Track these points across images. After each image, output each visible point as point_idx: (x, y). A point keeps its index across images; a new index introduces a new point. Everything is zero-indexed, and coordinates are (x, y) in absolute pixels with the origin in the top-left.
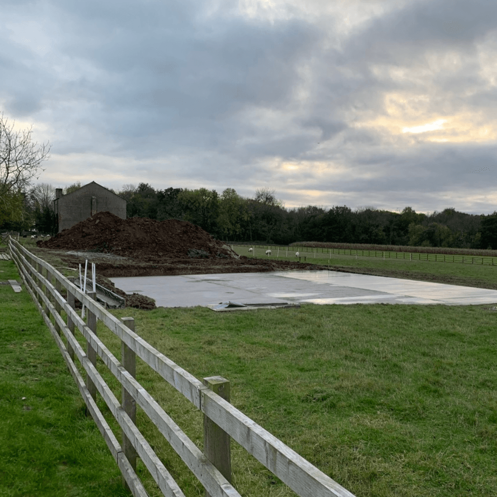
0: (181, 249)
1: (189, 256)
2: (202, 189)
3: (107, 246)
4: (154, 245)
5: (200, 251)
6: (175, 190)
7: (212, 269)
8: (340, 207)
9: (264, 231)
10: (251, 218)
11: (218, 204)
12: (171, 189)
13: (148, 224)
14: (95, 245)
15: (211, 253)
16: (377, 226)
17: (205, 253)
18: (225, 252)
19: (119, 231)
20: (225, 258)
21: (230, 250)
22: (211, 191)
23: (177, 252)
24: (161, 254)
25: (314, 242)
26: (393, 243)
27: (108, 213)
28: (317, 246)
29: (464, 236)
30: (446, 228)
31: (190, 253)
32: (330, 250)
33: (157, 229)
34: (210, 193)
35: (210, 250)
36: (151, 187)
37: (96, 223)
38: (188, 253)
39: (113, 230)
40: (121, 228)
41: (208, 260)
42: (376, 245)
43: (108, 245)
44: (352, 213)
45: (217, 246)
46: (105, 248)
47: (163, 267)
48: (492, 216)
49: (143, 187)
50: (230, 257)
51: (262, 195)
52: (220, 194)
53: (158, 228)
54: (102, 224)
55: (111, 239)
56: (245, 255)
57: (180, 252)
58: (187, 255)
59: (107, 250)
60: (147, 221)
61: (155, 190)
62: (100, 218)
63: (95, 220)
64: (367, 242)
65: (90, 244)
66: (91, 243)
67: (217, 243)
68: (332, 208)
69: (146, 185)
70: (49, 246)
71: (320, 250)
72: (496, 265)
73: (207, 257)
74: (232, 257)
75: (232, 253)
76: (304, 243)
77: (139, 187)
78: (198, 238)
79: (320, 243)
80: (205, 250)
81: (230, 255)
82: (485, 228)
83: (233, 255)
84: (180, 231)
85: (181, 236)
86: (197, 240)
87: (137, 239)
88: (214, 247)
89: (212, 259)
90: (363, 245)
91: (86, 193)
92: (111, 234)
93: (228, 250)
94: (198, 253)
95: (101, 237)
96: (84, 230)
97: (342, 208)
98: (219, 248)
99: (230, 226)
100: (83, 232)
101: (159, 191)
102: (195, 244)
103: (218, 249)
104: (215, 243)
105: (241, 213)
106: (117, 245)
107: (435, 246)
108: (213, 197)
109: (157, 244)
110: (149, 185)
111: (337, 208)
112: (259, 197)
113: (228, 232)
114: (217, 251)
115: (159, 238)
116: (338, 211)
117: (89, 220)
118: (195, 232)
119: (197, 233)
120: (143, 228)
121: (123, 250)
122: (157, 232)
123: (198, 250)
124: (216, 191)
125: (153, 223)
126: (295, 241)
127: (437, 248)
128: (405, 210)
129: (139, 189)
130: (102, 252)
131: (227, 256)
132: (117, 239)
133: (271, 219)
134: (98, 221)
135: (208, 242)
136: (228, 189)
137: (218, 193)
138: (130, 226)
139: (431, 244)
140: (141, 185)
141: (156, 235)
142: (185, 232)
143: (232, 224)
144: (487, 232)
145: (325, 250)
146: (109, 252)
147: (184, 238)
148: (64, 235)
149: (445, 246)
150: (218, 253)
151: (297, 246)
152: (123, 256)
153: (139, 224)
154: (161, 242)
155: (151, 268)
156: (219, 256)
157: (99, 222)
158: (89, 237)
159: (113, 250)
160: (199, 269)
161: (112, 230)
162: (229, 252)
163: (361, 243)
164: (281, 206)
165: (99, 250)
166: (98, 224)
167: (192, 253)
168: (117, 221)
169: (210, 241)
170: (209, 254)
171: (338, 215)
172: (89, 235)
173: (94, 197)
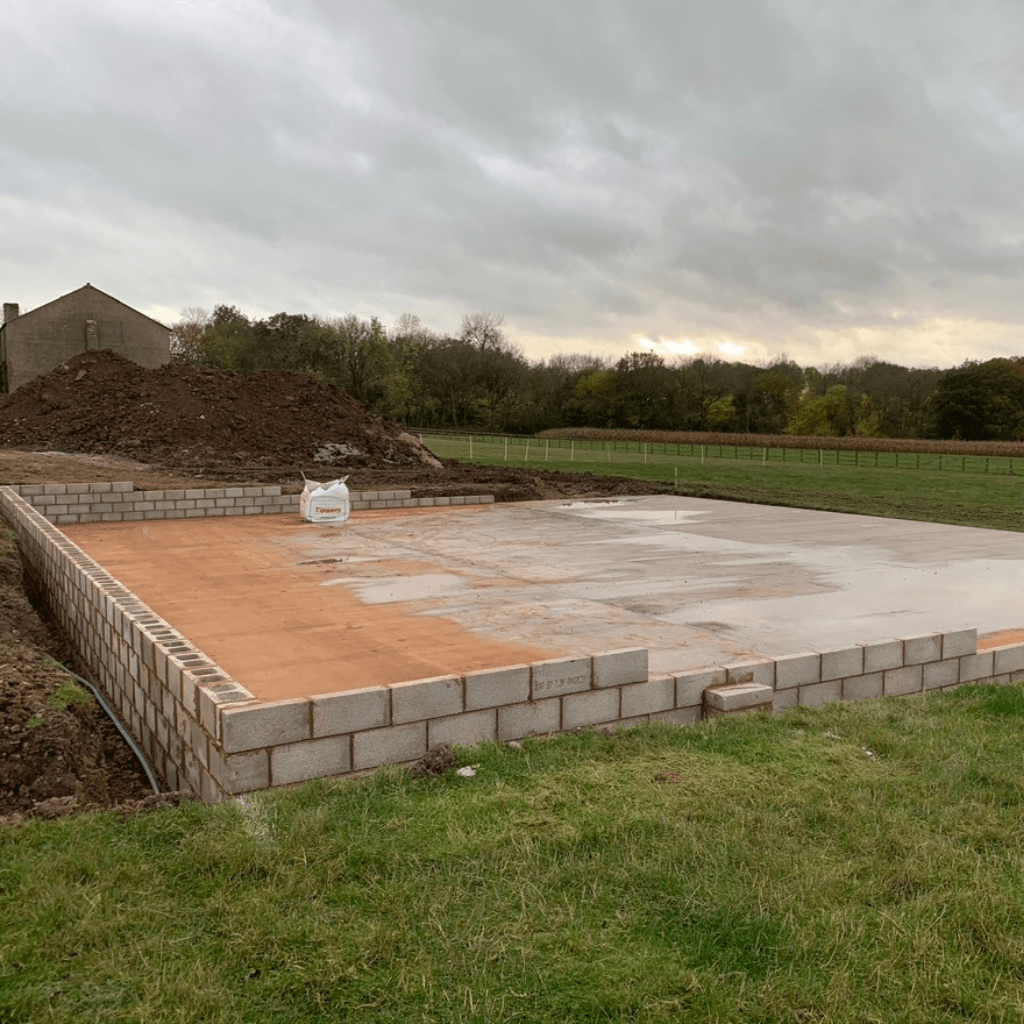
0: (296, 442)
1: (315, 460)
2: (350, 316)
3: (104, 435)
4: (227, 432)
5: (343, 448)
6: (291, 317)
8: (642, 355)
9: (481, 406)
10: (454, 377)
12: (283, 316)
13: (210, 381)
14: (73, 433)
15: (370, 451)
16: (719, 394)
17: (356, 452)
18: (405, 449)
19: (135, 397)
20: (407, 464)
21: (418, 446)
22: (369, 320)
23: (285, 450)
24: (242, 454)
25: (589, 430)
26: (754, 429)
27: (109, 353)
30: (864, 396)
31: (318, 452)
33: (234, 394)
35: (369, 445)
36: (241, 314)
37: (77, 379)
38: (314, 453)
39: (120, 395)
40: (143, 389)
41: (364, 469)
42: (719, 434)
43: (108, 433)
44: (667, 367)
45: (385, 436)
46: (99, 440)
48: (963, 369)
49: (225, 315)
50: (420, 461)
51: (476, 329)
52: (388, 326)
53: (236, 390)
54: (92, 380)
55: (113, 419)
56: (453, 457)
57: (293, 450)
58: (312, 457)
59: (104, 445)
60: (209, 373)
61: (250, 320)
62: (87, 366)
63: (74, 371)
64: (698, 427)
65: (59, 431)
66: (64, 428)
67: (385, 428)
68: (624, 357)
69: (231, 310)
71: (609, 445)
72: (1022, 473)
73: (362, 462)
74: (424, 461)
75: (424, 452)
76: (567, 430)
77: (216, 313)
78: (337, 415)
79: (601, 431)
80: (357, 446)
81: (418, 458)
82: (946, 395)
83: (426, 458)
84: (292, 398)
85: (295, 409)
86: (337, 419)
88: (379, 439)
89: (374, 468)
91: (73, 312)
92: (116, 405)
93: (414, 446)
94: (338, 453)
95: (89, 412)
96: (45, 396)
97: (645, 355)
98: (391, 439)
100: (42, 401)
101: (258, 320)
102: (332, 429)
103: (388, 441)
104: (382, 428)
106: (130, 433)
107: (843, 434)
108: (371, 332)
109: (234, 429)
110: (237, 309)
111: (635, 355)
112: (469, 333)
114: (386, 448)
115: (238, 416)
116: (636, 363)
117: (59, 372)
118: (331, 399)
119: (335, 403)
120: (196, 389)
121: (147, 445)
123: (337, 446)
124: (379, 322)
125: (225, 377)
126: (546, 427)
127: (846, 440)
128: (775, 361)
129: (214, 318)
130: (89, 450)
131: (411, 459)
132: (130, 418)
133: (496, 380)
134: (82, 373)
135: (363, 426)
137: (383, 325)
139: (833, 431)
140: (220, 309)
141: (232, 409)
142: (305, 401)
144: (952, 403)
147: (302, 415)
150: (390, 451)
152: (143, 462)
153: (187, 381)
154: (243, 426)
156: (392, 459)
157: (86, 377)
158: (59, 413)
159: (119, 446)
161: (118, 395)
162: (415, 450)
164: (516, 352)
165: (82, 446)
166: (81, 380)
167: (324, 453)
168: (132, 372)
169: (369, 422)
170: (368, 455)
171: (637, 371)
172: (58, 408)
173: (90, 321)
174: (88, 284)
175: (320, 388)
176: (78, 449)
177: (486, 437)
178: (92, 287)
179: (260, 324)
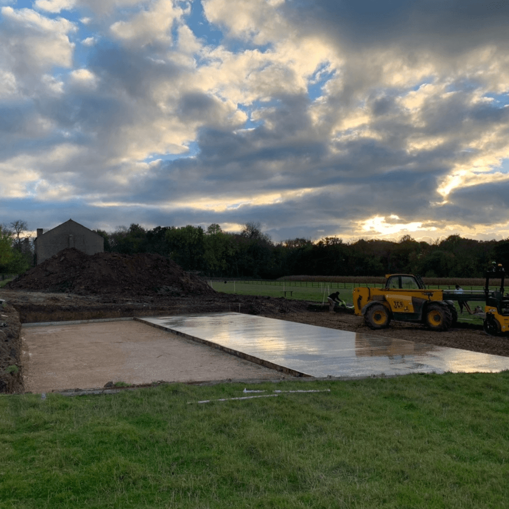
0: (150, 286)
2: (189, 226)
3: (70, 284)
5: (170, 288)
6: (162, 228)
7: (177, 308)
9: (250, 266)
10: (236, 253)
11: (203, 240)
12: (159, 228)
13: (115, 260)
14: (58, 284)
15: (183, 289)
16: (373, 257)
17: (176, 289)
19: (84, 268)
22: (197, 227)
23: (146, 289)
25: (303, 276)
27: (75, 249)
28: (306, 280)
29: (474, 264)
30: (453, 256)
31: (159, 290)
32: (321, 284)
33: (125, 265)
34: (195, 229)
35: (181, 285)
38: (158, 290)
39: (78, 267)
40: (87, 264)
42: (373, 277)
43: (72, 284)
44: (344, 244)
46: (68, 287)
47: (120, 308)
49: (134, 228)
51: (248, 229)
52: (206, 230)
53: (126, 263)
54: (67, 261)
55: (74, 277)
57: (149, 289)
58: (157, 292)
59: (69, 289)
60: (115, 257)
62: (65, 255)
63: (60, 257)
64: (361, 274)
65: (52, 283)
66: (54, 282)
69: (137, 226)
70: (12, 287)
71: (310, 284)
73: (178, 294)
76: (292, 277)
77: (131, 228)
78: (169, 273)
79: (310, 277)
80: (177, 287)
84: (149, 266)
85: (151, 271)
86: (168, 275)
87: (102, 276)
88: (188, 283)
90: (358, 277)
91: (64, 232)
92: (76, 272)
94: (168, 290)
95: (65, 275)
96: (47, 268)
97: (332, 238)
99: (216, 262)
100: (46, 270)
101: (149, 230)
102: (166, 279)
103: (191, 284)
104: (189, 279)
105: (226, 248)
106: (80, 283)
107: (441, 276)
108: (198, 234)
110: (140, 225)
111: (327, 239)
112: (244, 231)
113: (214, 268)
114: (190, 287)
116: (327, 242)
117: (54, 258)
118: (167, 266)
119: (169, 267)
120: (109, 263)
121: (87, 289)
122: (125, 267)
123: (168, 287)
124: (202, 228)
125: (122, 258)
126: (283, 276)
127: (443, 279)
128: (403, 238)
129: (130, 230)
130: (63, 292)
132: (81, 277)
133: (257, 254)
134: (62, 258)
135: (181, 277)
136: (212, 225)
138: (96, 262)
140: (132, 226)
141: (124, 271)
142: (155, 267)
143: (218, 260)
145: (315, 284)
146: (71, 291)
147: (154, 273)
148: (28, 275)
149: (452, 276)
151: (285, 280)
153: (105, 260)
155: (106, 309)
157: (64, 259)
158: (53, 275)
159: (76, 290)
160: (162, 309)
163: (355, 276)
164: (268, 239)
165: (61, 289)
166: (62, 261)
167: (162, 290)
168: (83, 257)
169: (183, 276)
170: (182, 291)
171: (328, 246)
172: (52, 273)
173: (71, 235)
174: (71, 219)
175: (162, 261)
176: (59, 291)
177: (250, 281)
178: (72, 221)
179: (149, 232)
